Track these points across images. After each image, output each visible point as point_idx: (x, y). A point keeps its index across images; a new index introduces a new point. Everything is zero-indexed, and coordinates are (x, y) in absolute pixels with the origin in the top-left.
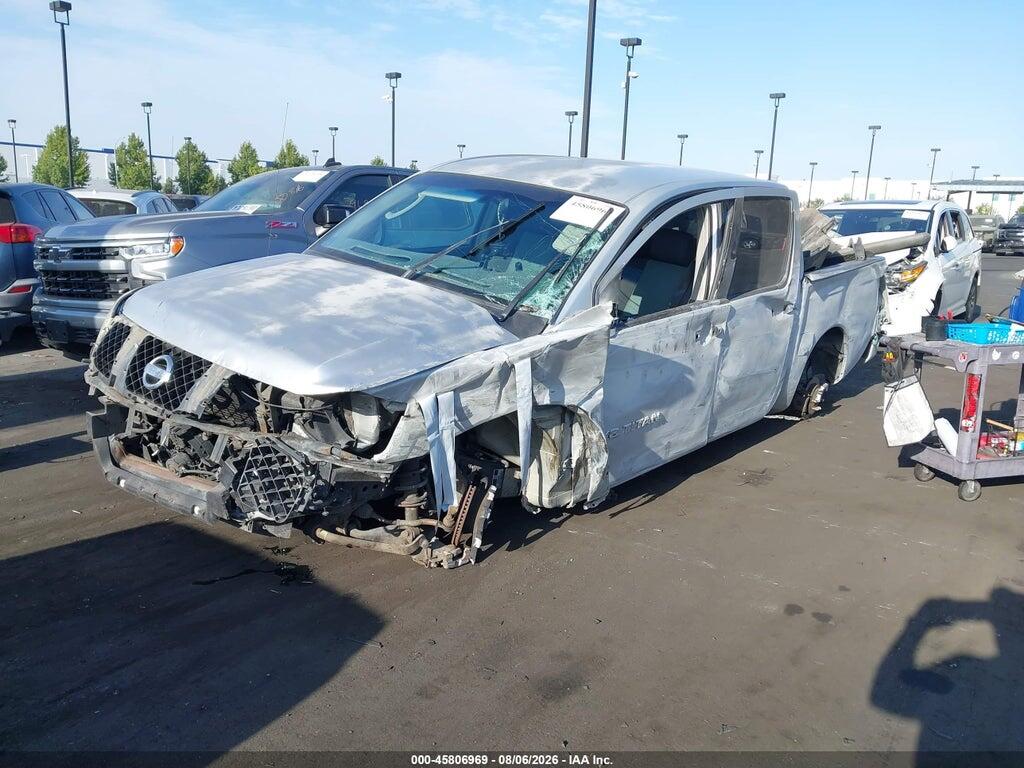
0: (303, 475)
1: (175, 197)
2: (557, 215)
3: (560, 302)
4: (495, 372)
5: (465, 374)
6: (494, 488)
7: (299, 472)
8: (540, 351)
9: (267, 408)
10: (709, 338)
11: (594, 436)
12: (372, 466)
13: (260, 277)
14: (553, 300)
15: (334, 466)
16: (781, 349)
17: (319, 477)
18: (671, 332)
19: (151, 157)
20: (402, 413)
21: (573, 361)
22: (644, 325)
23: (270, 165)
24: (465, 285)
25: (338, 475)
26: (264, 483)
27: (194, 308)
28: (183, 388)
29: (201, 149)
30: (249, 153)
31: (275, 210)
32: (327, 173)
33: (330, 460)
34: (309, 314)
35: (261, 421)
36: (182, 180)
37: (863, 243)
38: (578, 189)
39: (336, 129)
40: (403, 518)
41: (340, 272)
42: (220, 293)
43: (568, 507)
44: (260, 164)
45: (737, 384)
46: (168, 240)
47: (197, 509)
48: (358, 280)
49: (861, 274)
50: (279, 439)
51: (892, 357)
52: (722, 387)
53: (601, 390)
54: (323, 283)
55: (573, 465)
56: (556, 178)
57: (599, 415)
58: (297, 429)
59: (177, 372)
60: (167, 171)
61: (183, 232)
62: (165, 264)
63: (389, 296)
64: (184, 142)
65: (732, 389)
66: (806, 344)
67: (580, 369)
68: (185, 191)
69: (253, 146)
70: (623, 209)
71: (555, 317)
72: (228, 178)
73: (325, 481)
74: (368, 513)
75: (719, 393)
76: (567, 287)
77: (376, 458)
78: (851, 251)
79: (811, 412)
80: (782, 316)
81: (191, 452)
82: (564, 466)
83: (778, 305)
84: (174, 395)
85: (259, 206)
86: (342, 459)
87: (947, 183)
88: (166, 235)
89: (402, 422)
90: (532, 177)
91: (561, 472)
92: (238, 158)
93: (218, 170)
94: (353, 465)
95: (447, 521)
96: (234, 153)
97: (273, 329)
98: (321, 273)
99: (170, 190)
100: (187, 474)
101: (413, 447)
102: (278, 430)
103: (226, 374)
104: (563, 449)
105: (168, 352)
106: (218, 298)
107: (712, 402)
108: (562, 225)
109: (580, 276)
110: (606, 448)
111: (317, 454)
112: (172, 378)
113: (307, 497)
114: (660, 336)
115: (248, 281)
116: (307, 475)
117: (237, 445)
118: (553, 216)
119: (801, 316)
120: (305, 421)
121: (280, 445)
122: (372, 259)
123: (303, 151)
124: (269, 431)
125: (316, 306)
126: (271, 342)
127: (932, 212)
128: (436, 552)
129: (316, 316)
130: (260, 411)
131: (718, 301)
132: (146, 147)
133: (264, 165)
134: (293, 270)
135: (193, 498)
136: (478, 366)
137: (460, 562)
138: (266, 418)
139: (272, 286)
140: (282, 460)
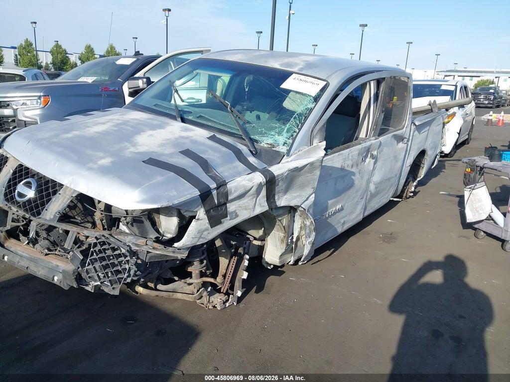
0: (128, 258)
1: (49, 72)
2: (285, 86)
3: (291, 141)
4: (254, 189)
5: (235, 191)
6: (247, 257)
7: (125, 257)
8: (282, 174)
9: (102, 214)
10: (368, 160)
11: (308, 223)
12: (174, 252)
13: (96, 124)
14: (287, 140)
15: (148, 252)
16: (400, 164)
17: (138, 258)
18: (350, 158)
19: (36, 51)
20: (194, 217)
21: (300, 179)
22: (337, 154)
23: (101, 56)
24: (229, 130)
25: (150, 258)
26: (102, 265)
27: (50, 146)
28: (44, 202)
29: (64, 47)
30: (90, 51)
31: (105, 80)
32: (135, 59)
33: (145, 248)
34: (130, 151)
35: (98, 222)
36: (53, 63)
37: (437, 103)
38: (295, 70)
39: (137, 38)
40: (191, 277)
41: (148, 121)
42: (69, 135)
43: (290, 263)
44: (96, 56)
45: (378, 185)
46: (40, 97)
47: (56, 278)
48: (161, 127)
49: (437, 120)
50: (110, 235)
51: (469, 170)
52: (372, 187)
53: (313, 195)
54: (138, 128)
55: (294, 240)
56: (281, 63)
57: (311, 210)
58: (123, 227)
59: (39, 191)
60: (45, 59)
61: (49, 92)
62: (38, 112)
63: (183, 137)
64: (54, 43)
65: (376, 188)
66: (410, 160)
67: (303, 184)
68: (55, 69)
69: (92, 46)
70: (325, 83)
71: (289, 151)
72: (79, 62)
73: (142, 260)
74: (169, 275)
75: (370, 191)
76: (295, 132)
77: (176, 245)
78: (429, 107)
79: (408, 197)
80: (401, 145)
81: (52, 239)
82: (289, 241)
83: (400, 139)
84: (37, 207)
85: (95, 78)
86: (154, 248)
87: (444, 71)
88: (38, 94)
89: (194, 223)
90: (266, 62)
91: (287, 245)
92: (84, 53)
93: (73, 59)
94: (160, 251)
95: (219, 279)
96: (82, 50)
97: (106, 161)
98: (135, 121)
99: (47, 68)
100: (49, 254)
101: (200, 237)
102: (110, 229)
103: (73, 193)
104: (289, 231)
105: (33, 176)
106: (68, 139)
107: (367, 197)
108: (288, 92)
109: (303, 125)
110: (314, 230)
111: (137, 245)
112: (35, 194)
113: (132, 272)
114: (345, 160)
115: (89, 127)
116: (131, 258)
117: (82, 238)
118: (281, 87)
119: (409, 144)
120: (127, 223)
121: (112, 239)
122: (167, 112)
123: (118, 50)
124: (104, 229)
125: (134, 145)
126: (105, 171)
127: (456, 86)
128: (212, 298)
129: (134, 152)
130: (98, 216)
131: (374, 138)
132: (34, 46)
133: (98, 56)
134: (118, 120)
135: (54, 270)
136: (244, 186)
137: (227, 304)
138: (102, 220)
139: (103, 131)
140: (114, 249)
